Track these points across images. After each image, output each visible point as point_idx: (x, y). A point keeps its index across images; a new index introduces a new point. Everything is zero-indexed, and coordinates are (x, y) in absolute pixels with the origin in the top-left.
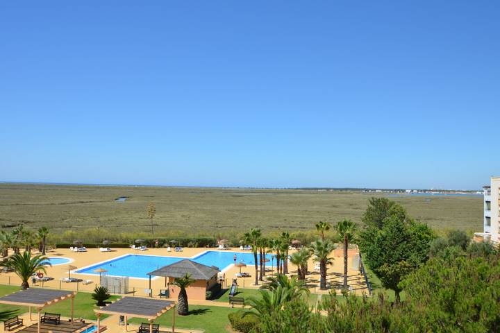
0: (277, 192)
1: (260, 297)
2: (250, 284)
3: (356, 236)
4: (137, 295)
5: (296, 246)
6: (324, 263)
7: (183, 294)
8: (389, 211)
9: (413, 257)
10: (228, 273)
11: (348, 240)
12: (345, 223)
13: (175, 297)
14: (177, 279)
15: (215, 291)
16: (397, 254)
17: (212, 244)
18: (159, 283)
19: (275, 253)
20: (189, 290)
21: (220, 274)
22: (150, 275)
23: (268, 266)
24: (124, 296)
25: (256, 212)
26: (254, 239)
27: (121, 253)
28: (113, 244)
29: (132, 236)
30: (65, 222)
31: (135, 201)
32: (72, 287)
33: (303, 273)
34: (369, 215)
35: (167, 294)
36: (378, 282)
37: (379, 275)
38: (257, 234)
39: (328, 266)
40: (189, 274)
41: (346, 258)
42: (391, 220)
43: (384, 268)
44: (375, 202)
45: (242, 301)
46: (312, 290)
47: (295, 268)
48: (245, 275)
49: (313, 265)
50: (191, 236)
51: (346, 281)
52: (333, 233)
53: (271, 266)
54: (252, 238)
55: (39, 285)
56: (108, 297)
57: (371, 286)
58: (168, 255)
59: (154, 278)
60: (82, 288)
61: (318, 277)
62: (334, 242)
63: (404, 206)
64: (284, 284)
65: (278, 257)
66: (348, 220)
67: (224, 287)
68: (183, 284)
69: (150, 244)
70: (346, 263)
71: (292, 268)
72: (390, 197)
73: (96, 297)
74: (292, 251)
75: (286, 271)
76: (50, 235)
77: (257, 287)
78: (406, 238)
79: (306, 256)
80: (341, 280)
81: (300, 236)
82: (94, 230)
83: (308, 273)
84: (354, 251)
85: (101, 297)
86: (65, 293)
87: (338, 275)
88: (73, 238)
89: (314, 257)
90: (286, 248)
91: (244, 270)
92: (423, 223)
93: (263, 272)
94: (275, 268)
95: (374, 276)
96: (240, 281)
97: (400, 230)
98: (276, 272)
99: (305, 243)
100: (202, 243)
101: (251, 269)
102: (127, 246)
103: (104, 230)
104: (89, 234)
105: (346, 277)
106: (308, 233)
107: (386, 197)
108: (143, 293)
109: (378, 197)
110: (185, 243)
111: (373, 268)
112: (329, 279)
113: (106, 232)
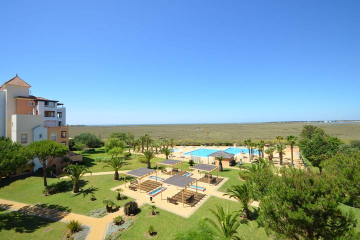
0: (258, 124)
1: (251, 166)
2: (247, 161)
3: (297, 142)
4: (204, 163)
5: (267, 146)
6: (281, 154)
7: (220, 163)
8: (314, 131)
9: (329, 152)
10: (238, 157)
11: (292, 144)
12: (291, 137)
13: (217, 164)
14: (218, 158)
15: (233, 163)
16: (319, 151)
17: (231, 145)
18: (212, 159)
19: (258, 149)
20: (222, 162)
21: (235, 157)
22: (208, 156)
23: (255, 154)
24: (199, 163)
25: (249, 132)
26: (248, 143)
27: (197, 148)
28: (195, 145)
29: (201, 142)
30: (178, 137)
31: (201, 129)
32: (182, 159)
33: (271, 158)
34: (303, 133)
35: (214, 163)
36: (310, 163)
37: (310, 160)
38: (249, 141)
39: (283, 155)
40: (222, 156)
41: (292, 152)
42: (315, 135)
43: (313, 157)
44: (307, 127)
45: (244, 168)
46: (275, 165)
47: (267, 155)
48: (245, 157)
49: (276, 154)
50: (222, 142)
51: (292, 162)
52: (284, 141)
53: (256, 154)
54: (247, 143)
55: (171, 158)
56: (194, 163)
57: (306, 165)
58: (214, 149)
59: (210, 157)
60: (185, 160)
61: (279, 160)
62: (286, 145)
63: (323, 129)
64: (262, 161)
65: (259, 151)
66: (292, 135)
67: (236, 162)
68: (220, 160)
69: (208, 145)
70: (292, 154)
71: (266, 155)
72: (314, 125)
73: (190, 163)
74: (265, 148)
75: (263, 156)
76: (174, 142)
77: (251, 163)
78: (325, 144)
79: (272, 151)
80: (290, 161)
81: (269, 142)
82: (188, 140)
83: (273, 158)
84: (296, 150)
85: (191, 163)
86: (179, 161)
87: (289, 159)
88: (181, 143)
89: (276, 151)
90: (262, 147)
91: (245, 155)
92: (334, 137)
93: (253, 156)
94: (258, 155)
95: (308, 161)
96: (243, 160)
97: (321, 140)
98: (258, 156)
99: (272, 145)
100: (227, 145)
101: (247, 155)
102: (199, 145)
103: (191, 140)
104: (187, 141)
105: (292, 160)
106: (273, 141)
107: (312, 125)
108: (206, 163)
109: (308, 125)
110: (221, 145)
111: (306, 157)
112: (284, 161)
113: (192, 141)
